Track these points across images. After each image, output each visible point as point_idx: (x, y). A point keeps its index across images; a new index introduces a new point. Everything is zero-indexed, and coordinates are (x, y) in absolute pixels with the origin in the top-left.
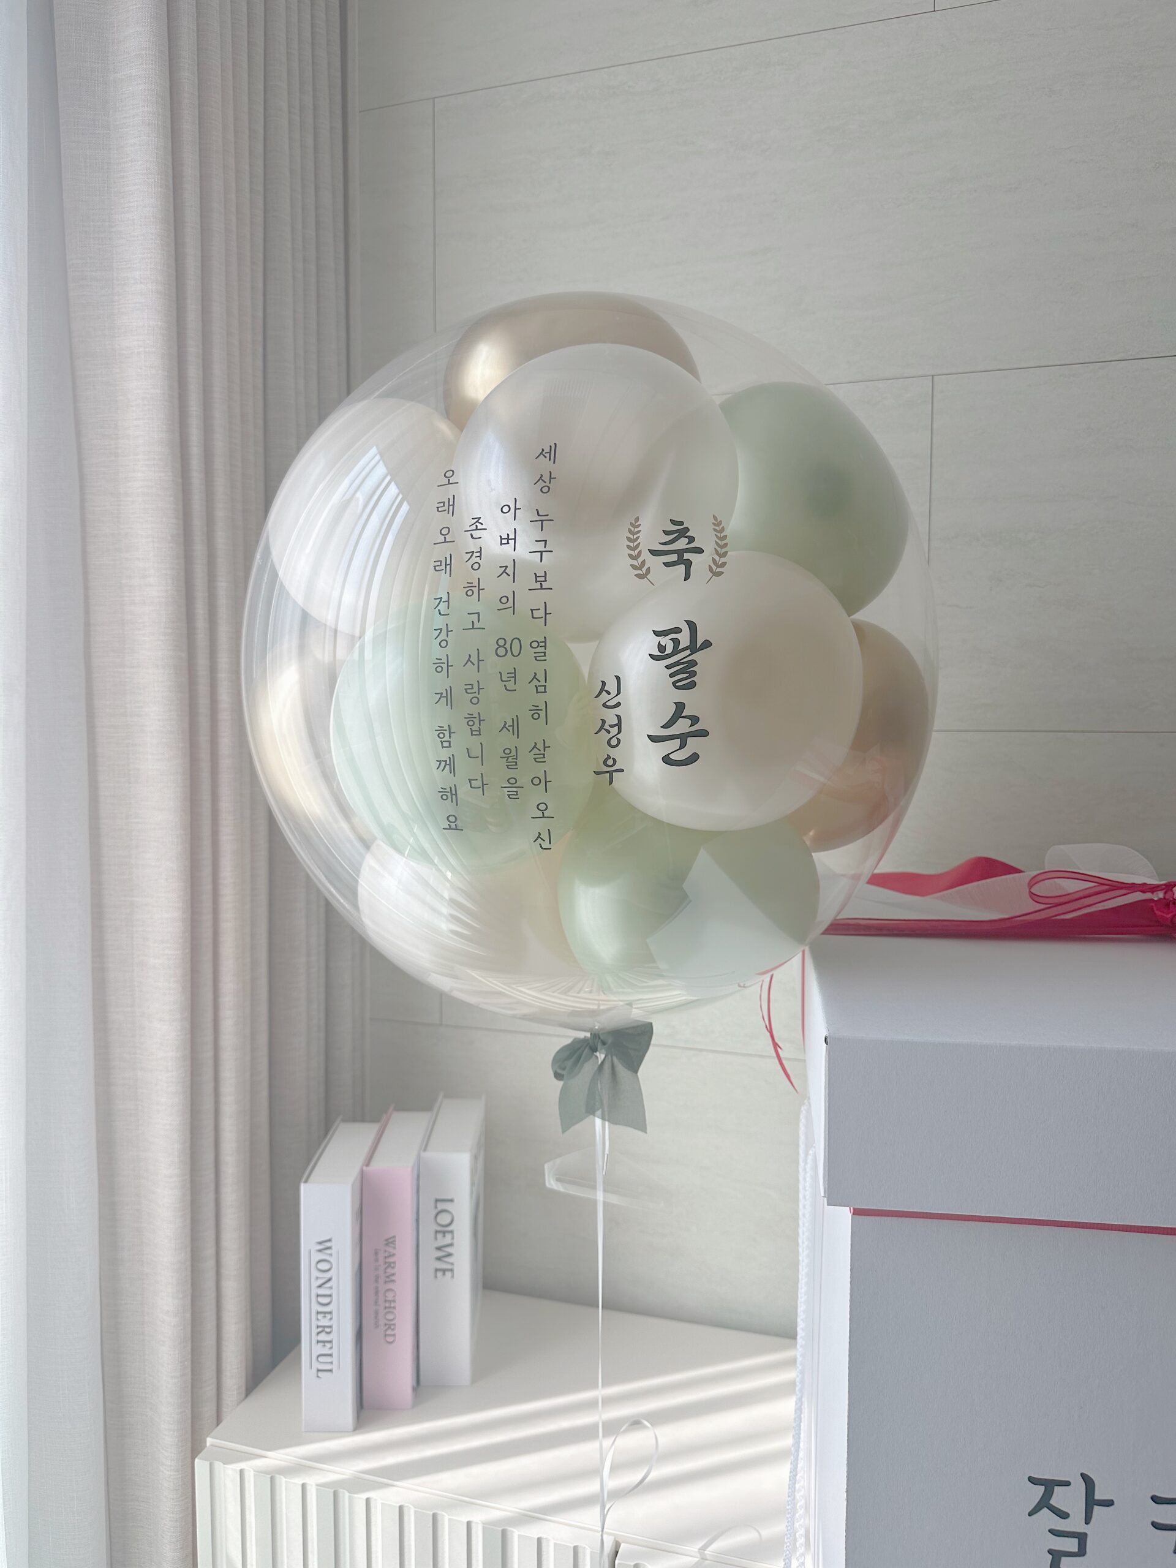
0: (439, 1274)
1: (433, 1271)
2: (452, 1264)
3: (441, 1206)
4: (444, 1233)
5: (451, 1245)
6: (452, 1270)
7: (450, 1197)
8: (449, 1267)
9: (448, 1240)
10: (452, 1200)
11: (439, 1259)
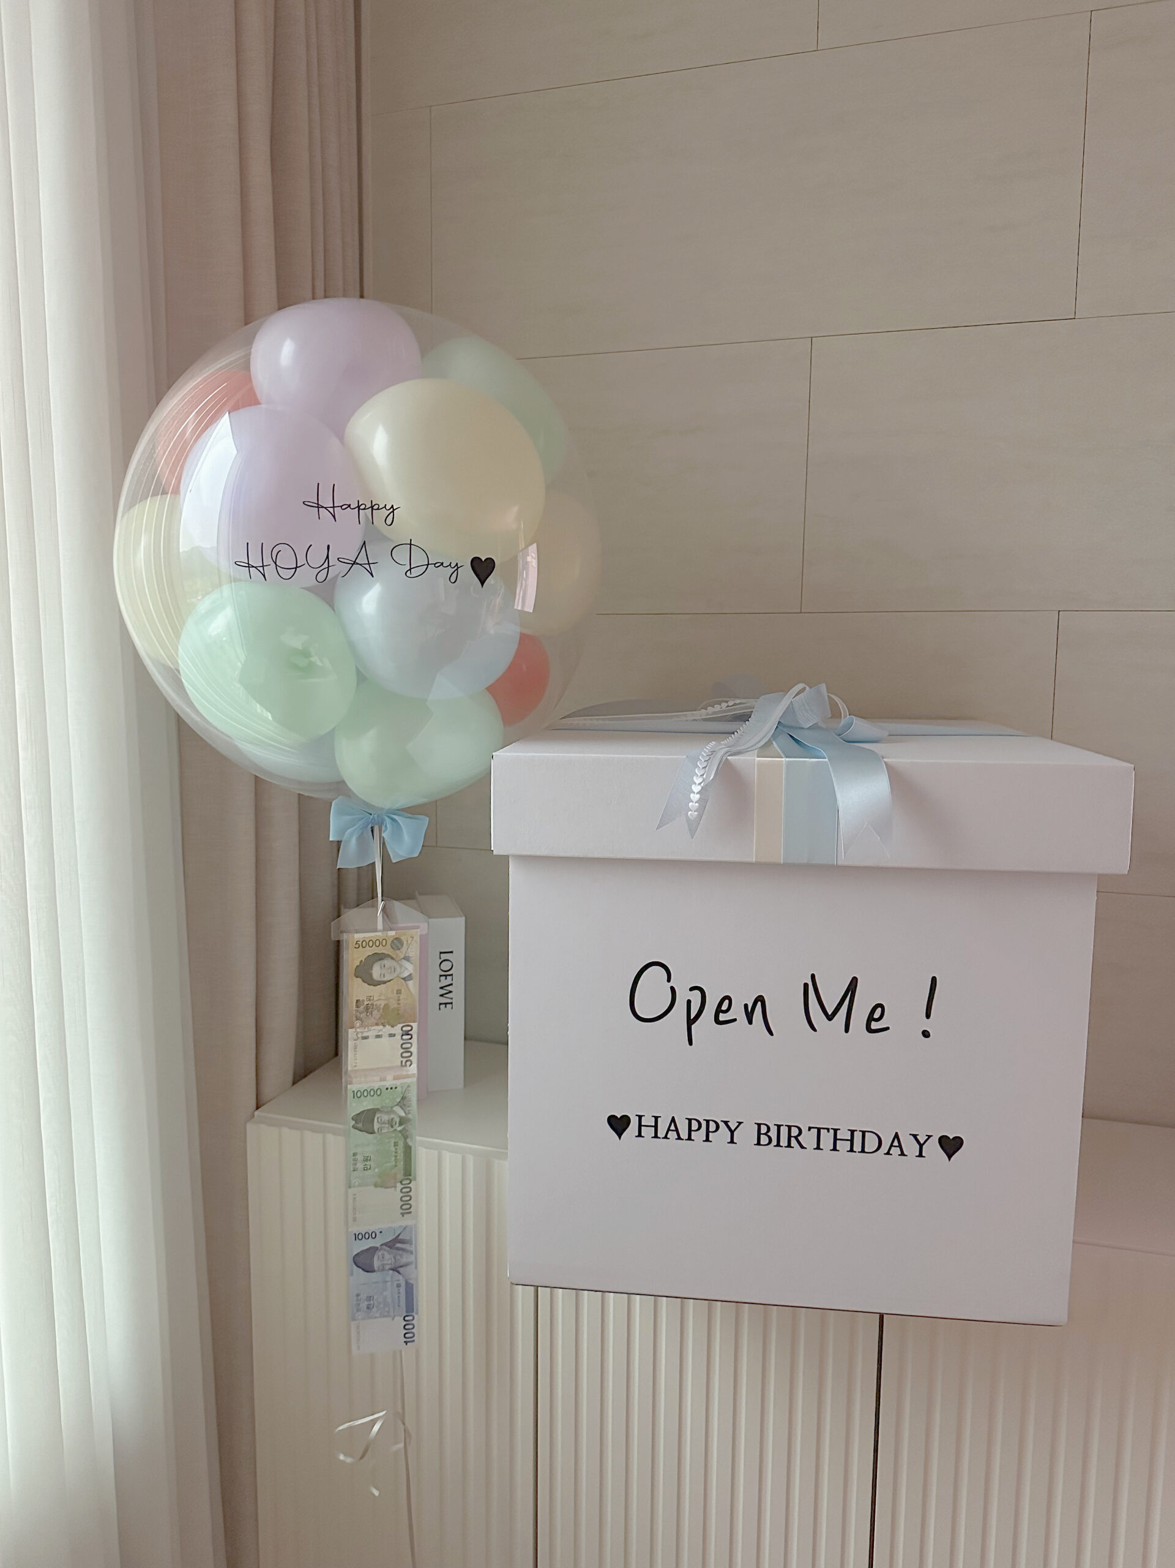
0: (442, 1006)
1: (438, 1004)
2: (452, 999)
3: (444, 957)
4: (446, 976)
5: (451, 984)
6: (452, 1003)
7: (451, 950)
8: (449, 1001)
9: (449, 980)
10: (452, 952)
11: (442, 995)
